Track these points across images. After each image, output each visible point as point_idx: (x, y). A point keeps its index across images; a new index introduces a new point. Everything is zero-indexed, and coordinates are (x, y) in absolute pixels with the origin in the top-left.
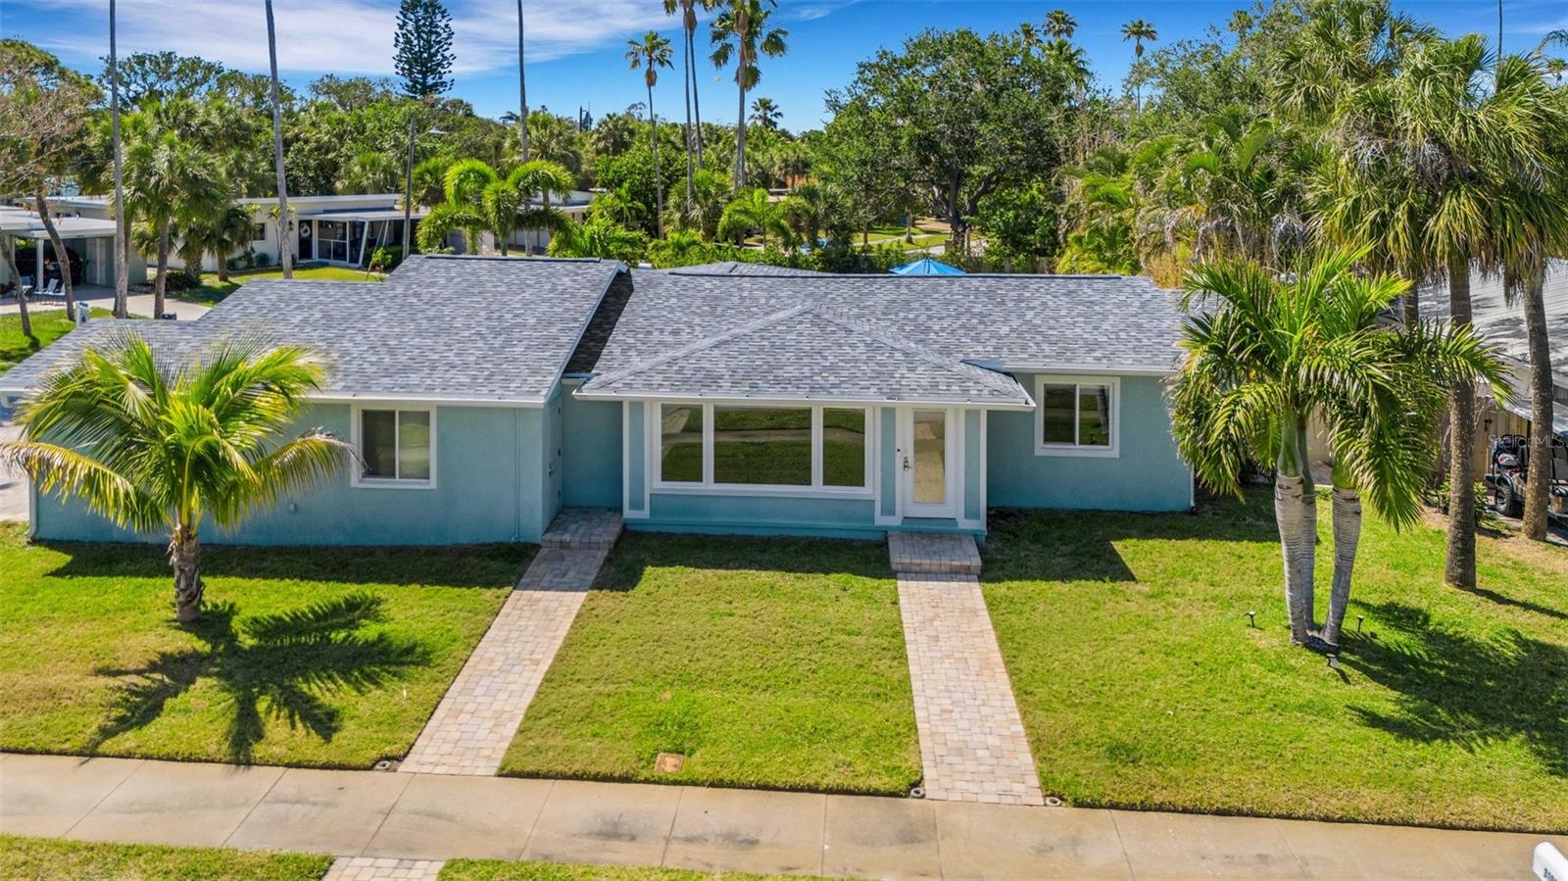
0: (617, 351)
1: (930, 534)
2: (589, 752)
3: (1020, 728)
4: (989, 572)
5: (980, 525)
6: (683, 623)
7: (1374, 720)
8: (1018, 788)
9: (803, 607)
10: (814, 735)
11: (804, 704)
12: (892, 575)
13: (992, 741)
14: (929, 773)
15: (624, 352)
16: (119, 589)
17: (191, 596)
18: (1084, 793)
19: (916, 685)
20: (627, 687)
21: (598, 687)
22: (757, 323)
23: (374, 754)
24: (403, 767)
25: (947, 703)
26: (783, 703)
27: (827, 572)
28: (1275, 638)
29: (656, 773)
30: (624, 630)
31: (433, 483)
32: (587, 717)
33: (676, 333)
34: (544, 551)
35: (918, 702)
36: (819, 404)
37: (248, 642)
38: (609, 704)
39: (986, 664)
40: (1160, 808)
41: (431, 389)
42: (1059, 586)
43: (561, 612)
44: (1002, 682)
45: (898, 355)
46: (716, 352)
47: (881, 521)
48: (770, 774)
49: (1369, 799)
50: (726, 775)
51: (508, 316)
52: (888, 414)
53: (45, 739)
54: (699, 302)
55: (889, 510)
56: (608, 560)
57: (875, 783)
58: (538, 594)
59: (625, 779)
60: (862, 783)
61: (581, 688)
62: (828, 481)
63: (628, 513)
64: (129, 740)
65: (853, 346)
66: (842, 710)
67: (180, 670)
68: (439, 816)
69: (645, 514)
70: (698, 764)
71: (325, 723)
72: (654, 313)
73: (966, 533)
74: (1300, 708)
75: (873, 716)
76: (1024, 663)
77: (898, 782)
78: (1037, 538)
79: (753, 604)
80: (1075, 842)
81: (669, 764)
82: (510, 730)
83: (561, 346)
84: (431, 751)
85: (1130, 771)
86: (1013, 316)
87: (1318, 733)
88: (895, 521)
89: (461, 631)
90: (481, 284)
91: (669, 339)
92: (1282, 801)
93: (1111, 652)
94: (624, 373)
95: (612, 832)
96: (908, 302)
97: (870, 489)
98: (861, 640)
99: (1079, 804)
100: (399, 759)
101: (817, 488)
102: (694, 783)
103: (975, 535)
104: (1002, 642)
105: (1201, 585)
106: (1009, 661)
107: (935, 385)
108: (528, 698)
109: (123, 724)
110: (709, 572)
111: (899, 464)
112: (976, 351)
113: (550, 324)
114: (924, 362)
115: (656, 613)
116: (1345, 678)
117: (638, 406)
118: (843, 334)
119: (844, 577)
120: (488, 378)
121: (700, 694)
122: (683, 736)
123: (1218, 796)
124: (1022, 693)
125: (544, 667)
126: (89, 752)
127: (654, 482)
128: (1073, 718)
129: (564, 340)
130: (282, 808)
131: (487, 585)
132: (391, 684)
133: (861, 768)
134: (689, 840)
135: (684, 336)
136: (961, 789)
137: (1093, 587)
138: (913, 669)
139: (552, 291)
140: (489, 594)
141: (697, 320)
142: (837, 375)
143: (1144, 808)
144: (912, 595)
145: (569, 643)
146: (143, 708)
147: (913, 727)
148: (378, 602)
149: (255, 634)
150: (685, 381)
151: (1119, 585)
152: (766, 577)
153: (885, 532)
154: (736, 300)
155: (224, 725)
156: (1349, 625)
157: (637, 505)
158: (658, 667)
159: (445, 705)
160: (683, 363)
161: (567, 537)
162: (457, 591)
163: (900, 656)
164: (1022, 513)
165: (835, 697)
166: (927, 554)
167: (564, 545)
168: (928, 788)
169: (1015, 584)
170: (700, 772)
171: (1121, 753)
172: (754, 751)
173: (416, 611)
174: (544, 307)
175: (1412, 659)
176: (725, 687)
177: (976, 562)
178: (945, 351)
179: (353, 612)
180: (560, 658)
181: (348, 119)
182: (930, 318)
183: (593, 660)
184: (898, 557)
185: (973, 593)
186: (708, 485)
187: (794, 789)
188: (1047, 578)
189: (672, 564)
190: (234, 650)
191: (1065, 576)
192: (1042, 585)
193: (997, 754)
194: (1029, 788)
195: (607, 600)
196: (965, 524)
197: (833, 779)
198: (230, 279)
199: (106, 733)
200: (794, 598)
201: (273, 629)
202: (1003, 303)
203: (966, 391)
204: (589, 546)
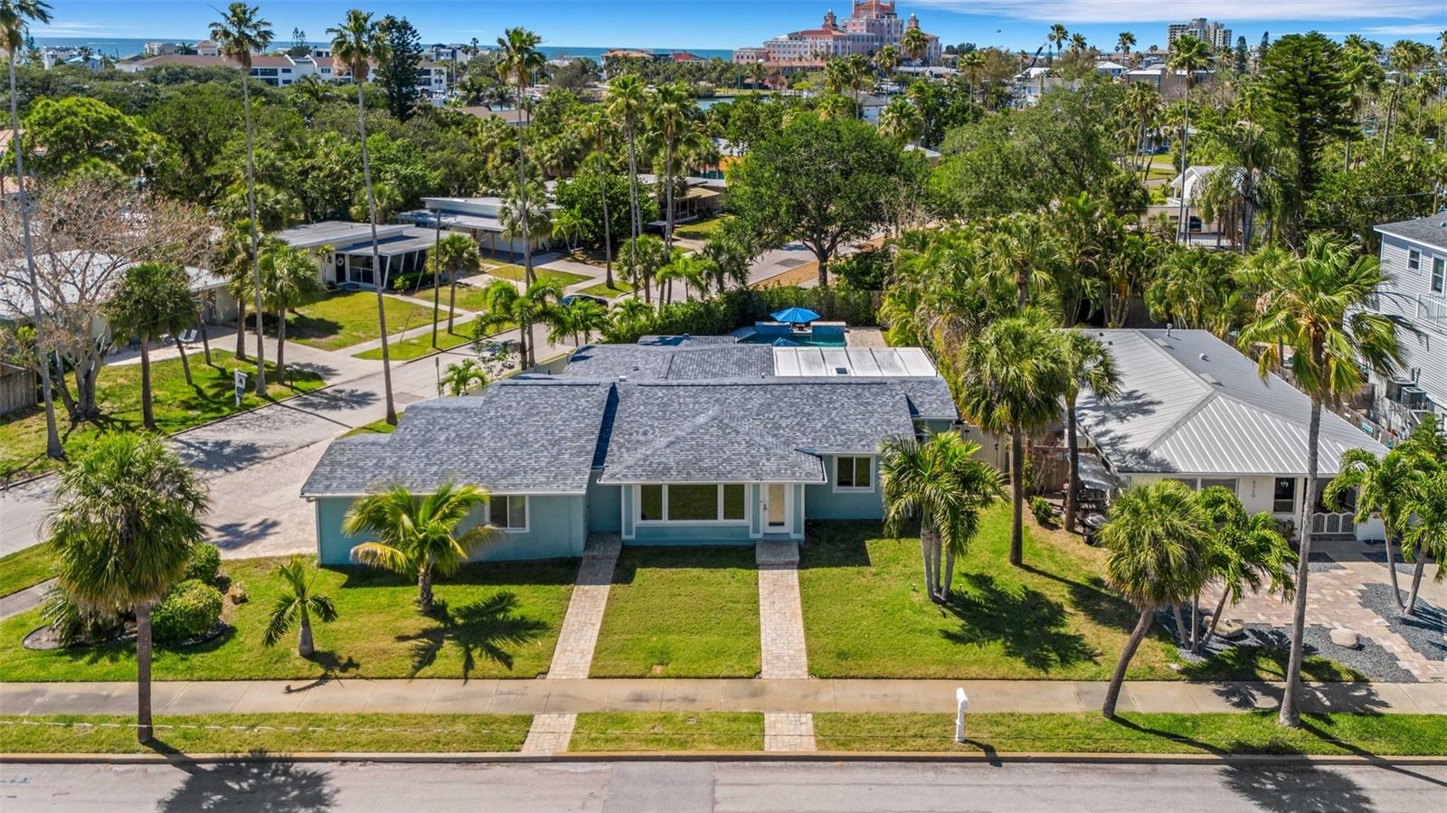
0: (615, 448)
1: (776, 542)
2: (625, 666)
3: (804, 646)
4: (802, 565)
5: (801, 536)
6: (658, 601)
7: (948, 635)
8: (799, 672)
9: (713, 589)
10: (719, 654)
11: (712, 639)
12: (757, 567)
13: (791, 652)
14: (764, 668)
15: (619, 449)
16: (382, 595)
17: (427, 595)
18: (824, 673)
19: (762, 627)
20: (637, 636)
21: (624, 636)
22: (688, 426)
23: (535, 672)
24: (548, 677)
25: (774, 636)
26: (705, 640)
27: (725, 567)
28: (921, 597)
29: (653, 673)
30: (630, 606)
31: (527, 529)
32: (621, 651)
33: (645, 434)
34: (584, 562)
35: (763, 636)
36: (721, 482)
37: (460, 621)
38: (630, 644)
39: (794, 616)
40: (852, 678)
41: (527, 486)
42: (835, 570)
43: (600, 597)
44: (800, 624)
45: (762, 450)
46: (668, 450)
47: (752, 536)
48: (700, 672)
49: (932, 670)
50: (682, 673)
51: (556, 431)
52: (756, 487)
53: (390, 672)
54: (656, 408)
55: (756, 531)
56: (617, 565)
57: (743, 673)
58: (587, 587)
59: (642, 677)
60: (737, 674)
61: (616, 637)
62: (726, 517)
63: (624, 537)
64: (427, 670)
65: (739, 443)
66: (730, 642)
67: (435, 636)
68: (569, 696)
69: (633, 537)
70: (671, 669)
71: (507, 660)
72: (632, 418)
73: (794, 540)
74: (921, 631)
75: (743, 645)
76: (810, 615)
77: (751, 673)
78: (830, 540)
79: (691, 589)
80: (817, 693)
81: (658, 670)
82: (589, 657)
83: (588, 453)
84: (558, 669)
85: (844, 663)
86: (825, 415)
87: (923, 641)
88: (760, 536)
89: (556, 610)
90: (536, 406)
91: (642, 438)
92: (899, 672)
93: (849, 607)
94: (620, 467)
95: (639, 699)
96: (770, 405)
97: (747, 521)
98: (740, 606)
99: (821, 678)
100: (546, 673)
101: (721, 520)
102: (669, 677)
103: (799, 541)
104: (803, 603)
105: (899, 567)
106: (805, 613)
107: (779, 470)
108: (594, 643)
109: (422, 664)
110: (667, 570)
111: (762, 507)
112: (804, 441)
113: (580, 436)
114: (775, 455)
115: (644, 596)
116: (945, 615)
117: (629, 487)
118: (733, 434)
119: (733, 570)
120: (555, 477)
121: (670, 637)
122: (663, 657)
123: (875, 671)
124: (807, 629)
125: (598, 627)
126: (412, 677)
127: (637, 521)
128: (827, 640)
129: (589, 448)
130: (504, 697)
131: (562, 583)
132: (531, 641)
133: (737, 667)
134: (670, 700)
135: (650, 437)
136: (776, 673)
137: (851, 570)
138: (762, 620)
139: (577, 410)
140: (563, 588)
141: (656, 424)
142: (730, 464)
143: (846, 678)
144: (765, 576)
145: (606, 615)
146: (427, 657)
147: (759, 648)
148: (513, 596)
149: (462, 617)
150: (654, 471)
151: (863, 569)
152: (696, 572)
153: (755, 541)
154: (676, 405)
155: (462, 663)
156: (954, 587)
157: (629, 532)
158: (649, 624)
159: (558, 647)
160: (651, 459)
161: (595, 553)
162: (547, 587)
163: (757, 613)
164: (826, 523)
165: (727, 636)
166: (774, 556)
167: (594, 558)
168: (763, 674)
169: (814, 570)
170: (671, 672)
171: (842, 655)
172: (693, 662)
173: (532, 600)
174: (574, 423)
175: (978, 605)
176: (679, 633)
177: (797, 558)
178: (787, 443)
179: (504, 602)
180: (604, 623)
181: (353, 151)
182: (781, 417)
183: (619, 622)
184: (760, 558)
185: (793, 576)
186: (665, 521)
187: (710, 678)
188: (830, 565)
189: (649, 566)
190: (456, 626)
191: (838, 565)
192: (827, 570)
193: (792, 658)
194: (803, 672)
195: (620, 588)
196: (794, 536)
197: (725, 673)
198: (296, 310)
199: (417, 669)
200: (709, 584)
201: (469, 613)
202: (821, 405)
203: (794, 474)
204: (607, 557)
